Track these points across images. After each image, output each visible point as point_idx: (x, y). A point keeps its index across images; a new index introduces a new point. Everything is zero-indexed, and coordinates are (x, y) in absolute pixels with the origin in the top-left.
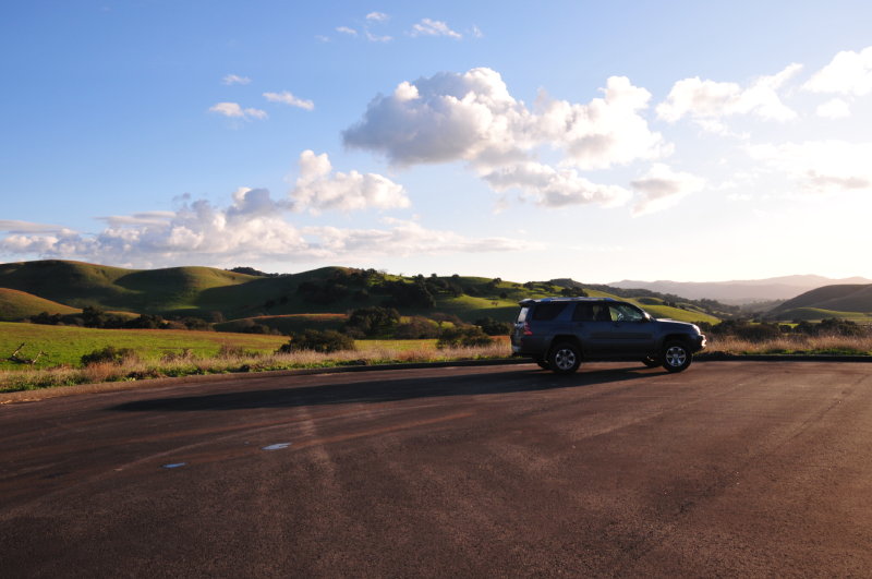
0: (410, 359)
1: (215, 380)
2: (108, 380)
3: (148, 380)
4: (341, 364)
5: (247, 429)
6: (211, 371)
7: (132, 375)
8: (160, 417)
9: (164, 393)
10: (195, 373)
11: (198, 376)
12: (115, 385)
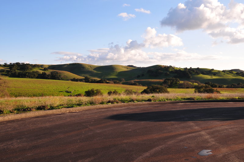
6: (138, 101)
7: (109, 102)
11: (132, 103)
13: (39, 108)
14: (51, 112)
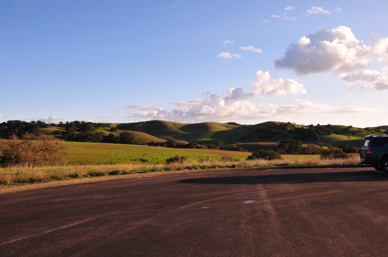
0: (308, 164)
1: (221, 171)
2: (177, 170)
3: (193, 170)
4: (277, 165)
5: (235, 193)
6: (219, 167)
7: (187, 168)
8: (198, 186)
9: (199, 176)
10: (212, 168)
11: (214, 169)
12: (180, 172)
13: (112, 173)
14: (123, 176)
